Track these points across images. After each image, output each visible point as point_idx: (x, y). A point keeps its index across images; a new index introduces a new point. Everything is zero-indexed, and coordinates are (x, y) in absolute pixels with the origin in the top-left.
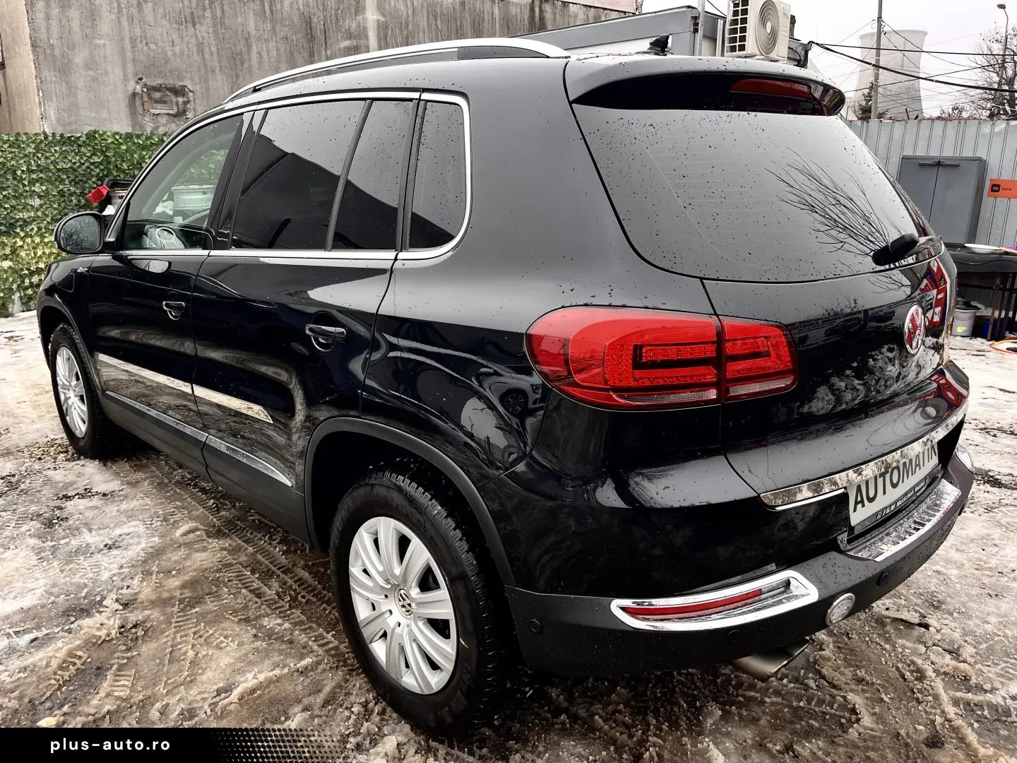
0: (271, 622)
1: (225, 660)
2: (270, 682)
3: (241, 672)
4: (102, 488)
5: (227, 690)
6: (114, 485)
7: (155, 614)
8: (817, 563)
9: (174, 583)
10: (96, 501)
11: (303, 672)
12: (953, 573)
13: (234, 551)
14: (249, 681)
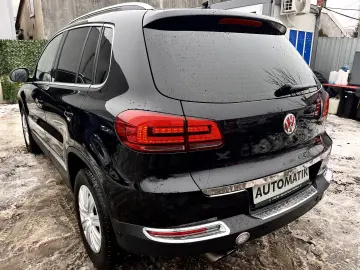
0: (63, 218)
1: (40, 231)
2: (52, 241)
3: (44, 236)
4: (31, 164)
5: (37, 242)
6: (35, 163)
7: (26, 211)
8: (233, 219)
9: (38, 200)
10: (26, 169)
11: (66, 238)
12: (332, 221)
13: (63, 190)
14: (45, 240)
